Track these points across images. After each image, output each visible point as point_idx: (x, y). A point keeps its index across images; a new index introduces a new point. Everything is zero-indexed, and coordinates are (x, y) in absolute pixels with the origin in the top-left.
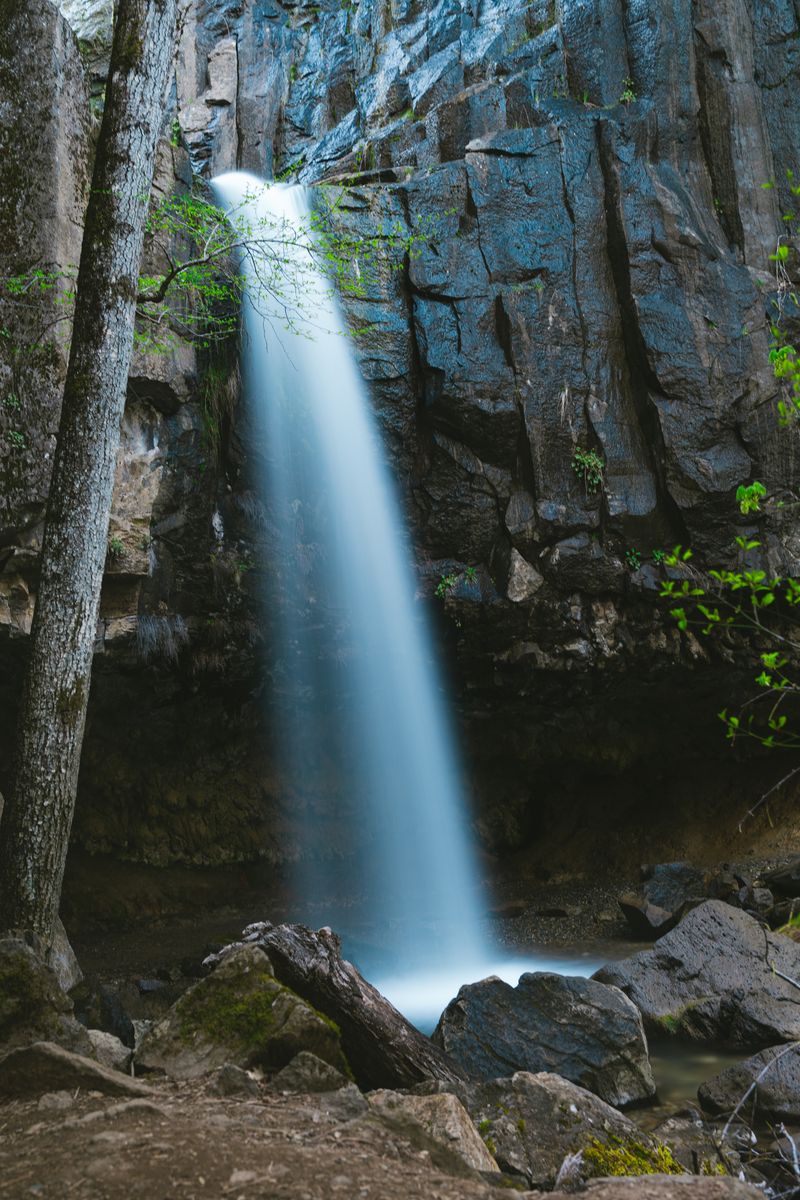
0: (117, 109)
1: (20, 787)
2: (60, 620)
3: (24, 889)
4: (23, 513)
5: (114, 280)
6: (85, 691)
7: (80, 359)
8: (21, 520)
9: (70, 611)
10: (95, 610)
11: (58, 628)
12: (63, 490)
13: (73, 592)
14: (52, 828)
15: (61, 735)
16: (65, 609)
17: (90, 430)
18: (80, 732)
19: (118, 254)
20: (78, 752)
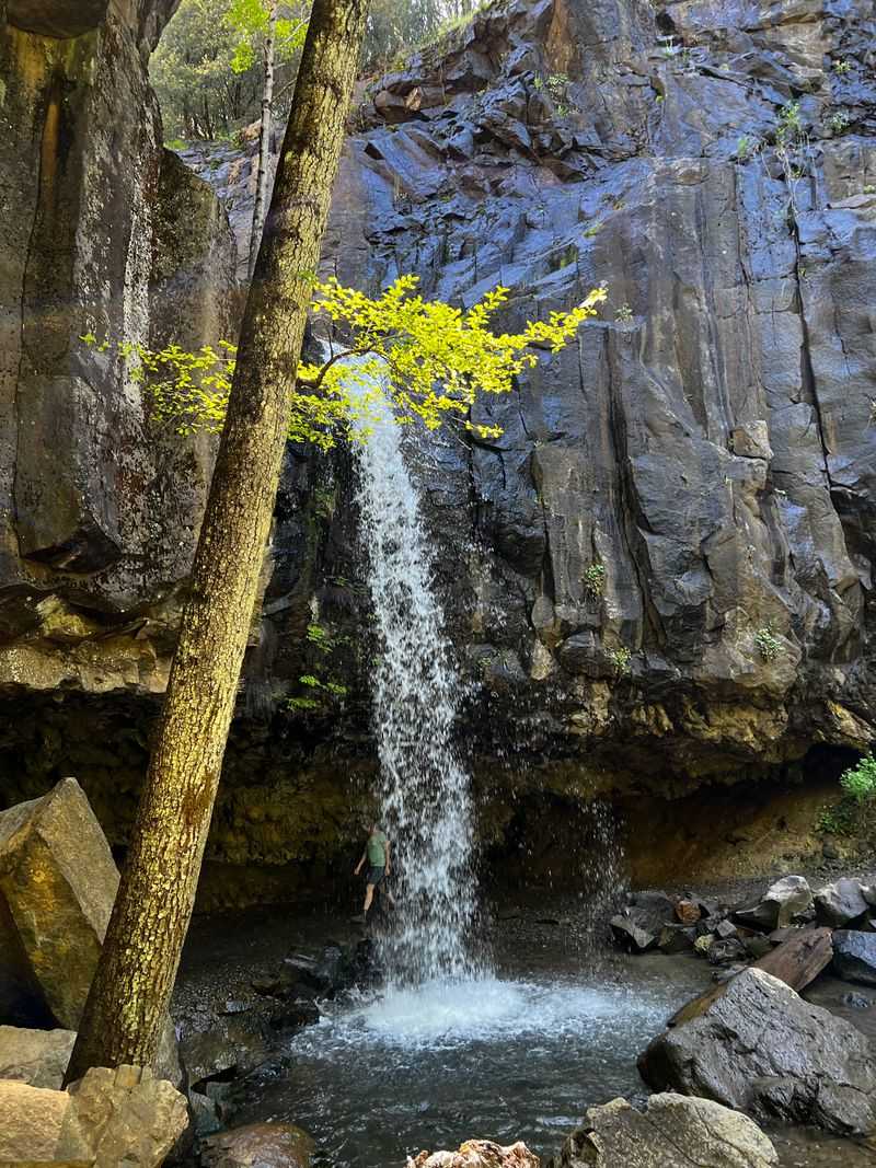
0: (288, 186)
1: (133, 895)
2: (194, 709)
3: (126, 1016)
4: (157, 590)
5: (275, 355)
6: (215, 786)
7: (235, 432)
8: (154, 596)
9: (205, 699)
10: (232, 698)
11: (191, 718)
12: (207, 569)
13: (210, 679)
14: (165, 945)
15: (185, 837)
16: (201, 696)
17: (242, 506)
18: (204, 832)
19: (282, 329)
20: (200, 854)
